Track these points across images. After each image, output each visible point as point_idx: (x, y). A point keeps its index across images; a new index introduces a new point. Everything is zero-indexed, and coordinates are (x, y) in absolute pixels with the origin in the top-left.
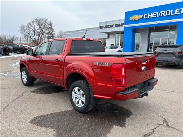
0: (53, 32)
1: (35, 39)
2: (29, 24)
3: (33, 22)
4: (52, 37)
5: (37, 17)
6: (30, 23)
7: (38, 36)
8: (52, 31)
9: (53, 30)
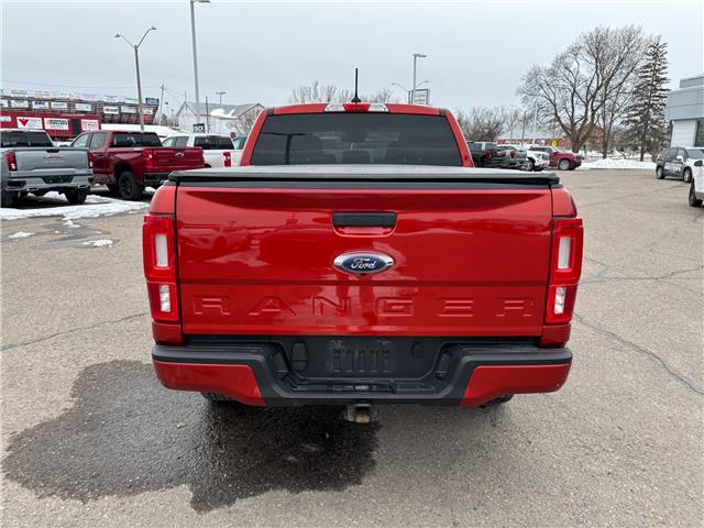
0: (664, 86)
1: (572, 118)
2: (561, 60)
3: (575, 51)
4: (651, 106)
5: (594, 29)
6: (563, 57)
7: (586, 106)
8: (659, 81)
9: (662, 76)
